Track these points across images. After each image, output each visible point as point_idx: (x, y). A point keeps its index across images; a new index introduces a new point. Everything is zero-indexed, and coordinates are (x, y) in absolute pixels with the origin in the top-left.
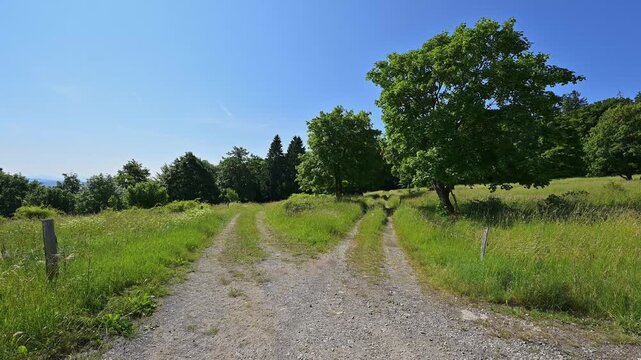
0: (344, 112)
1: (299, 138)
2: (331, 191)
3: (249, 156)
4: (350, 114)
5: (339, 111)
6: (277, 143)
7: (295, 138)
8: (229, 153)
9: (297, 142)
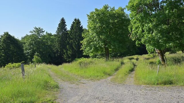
0: (109, 8)
1: (78, 20)
2: (102, 55)
3: (45, 33)
4: (113, 9)
5: (106, 8)
6: (63, 23)
7: (75, 20)
8: (31, 32)
9: (77, 22)
